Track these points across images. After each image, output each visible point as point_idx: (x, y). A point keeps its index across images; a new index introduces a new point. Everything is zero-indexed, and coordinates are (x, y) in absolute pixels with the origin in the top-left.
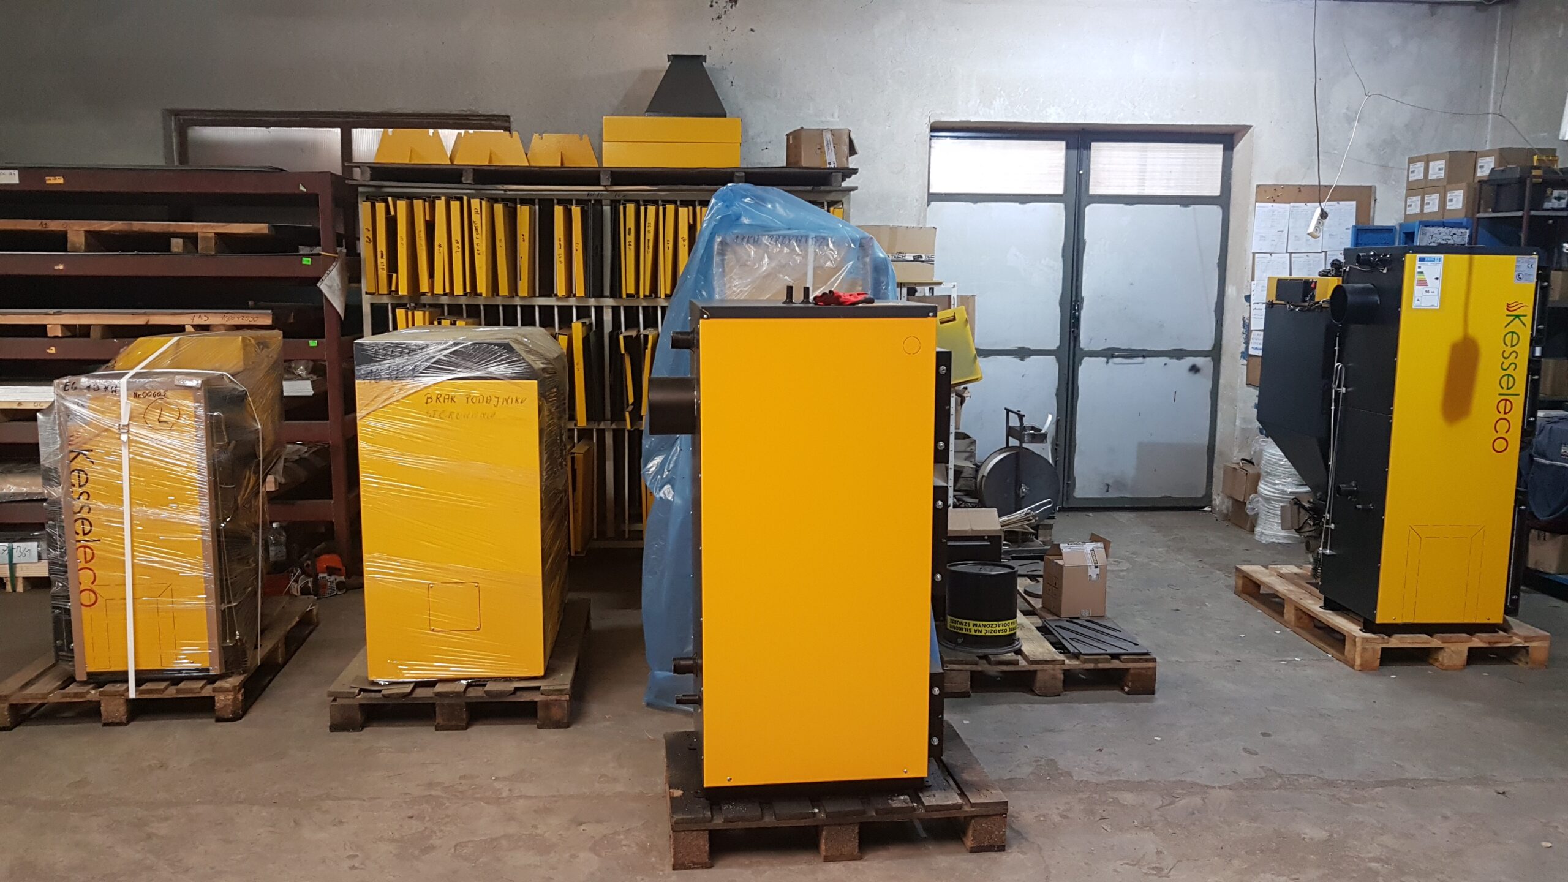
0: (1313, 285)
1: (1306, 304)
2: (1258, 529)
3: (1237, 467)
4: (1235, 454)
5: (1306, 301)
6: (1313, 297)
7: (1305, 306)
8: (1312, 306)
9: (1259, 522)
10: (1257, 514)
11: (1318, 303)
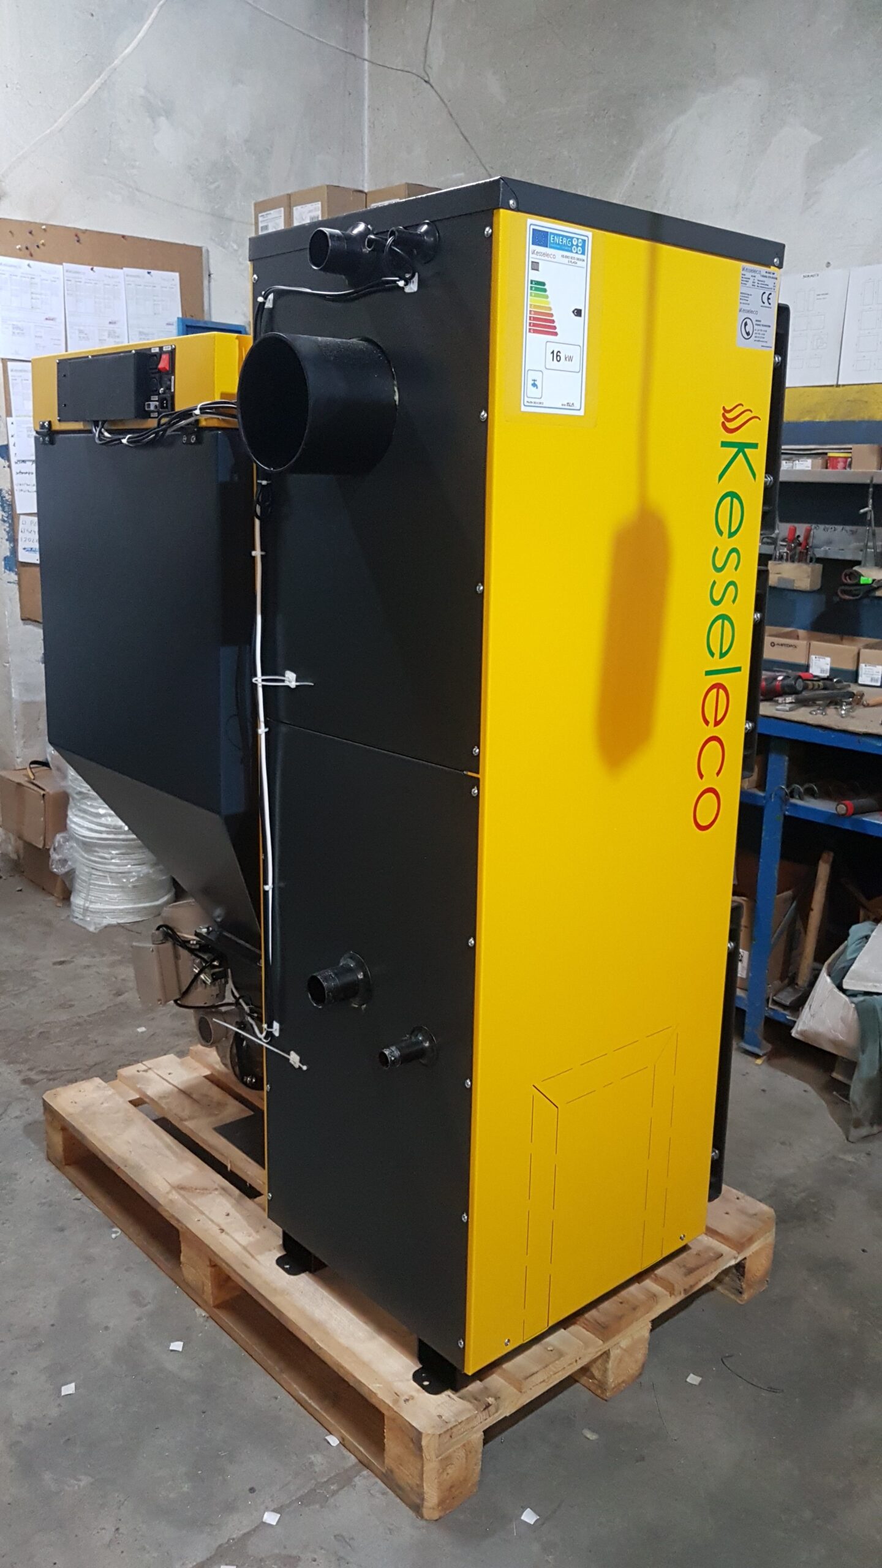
0: (163, 364)
1: (152, 423)
2: (77, 900)
3: (23, 781)
4: (18, 753)
5: (147, 415)
6: (168, 401)
7: (148, 430)
8: (169, 425)
9: (77, 886)
10: (71, 874)
11: (188, 413)
